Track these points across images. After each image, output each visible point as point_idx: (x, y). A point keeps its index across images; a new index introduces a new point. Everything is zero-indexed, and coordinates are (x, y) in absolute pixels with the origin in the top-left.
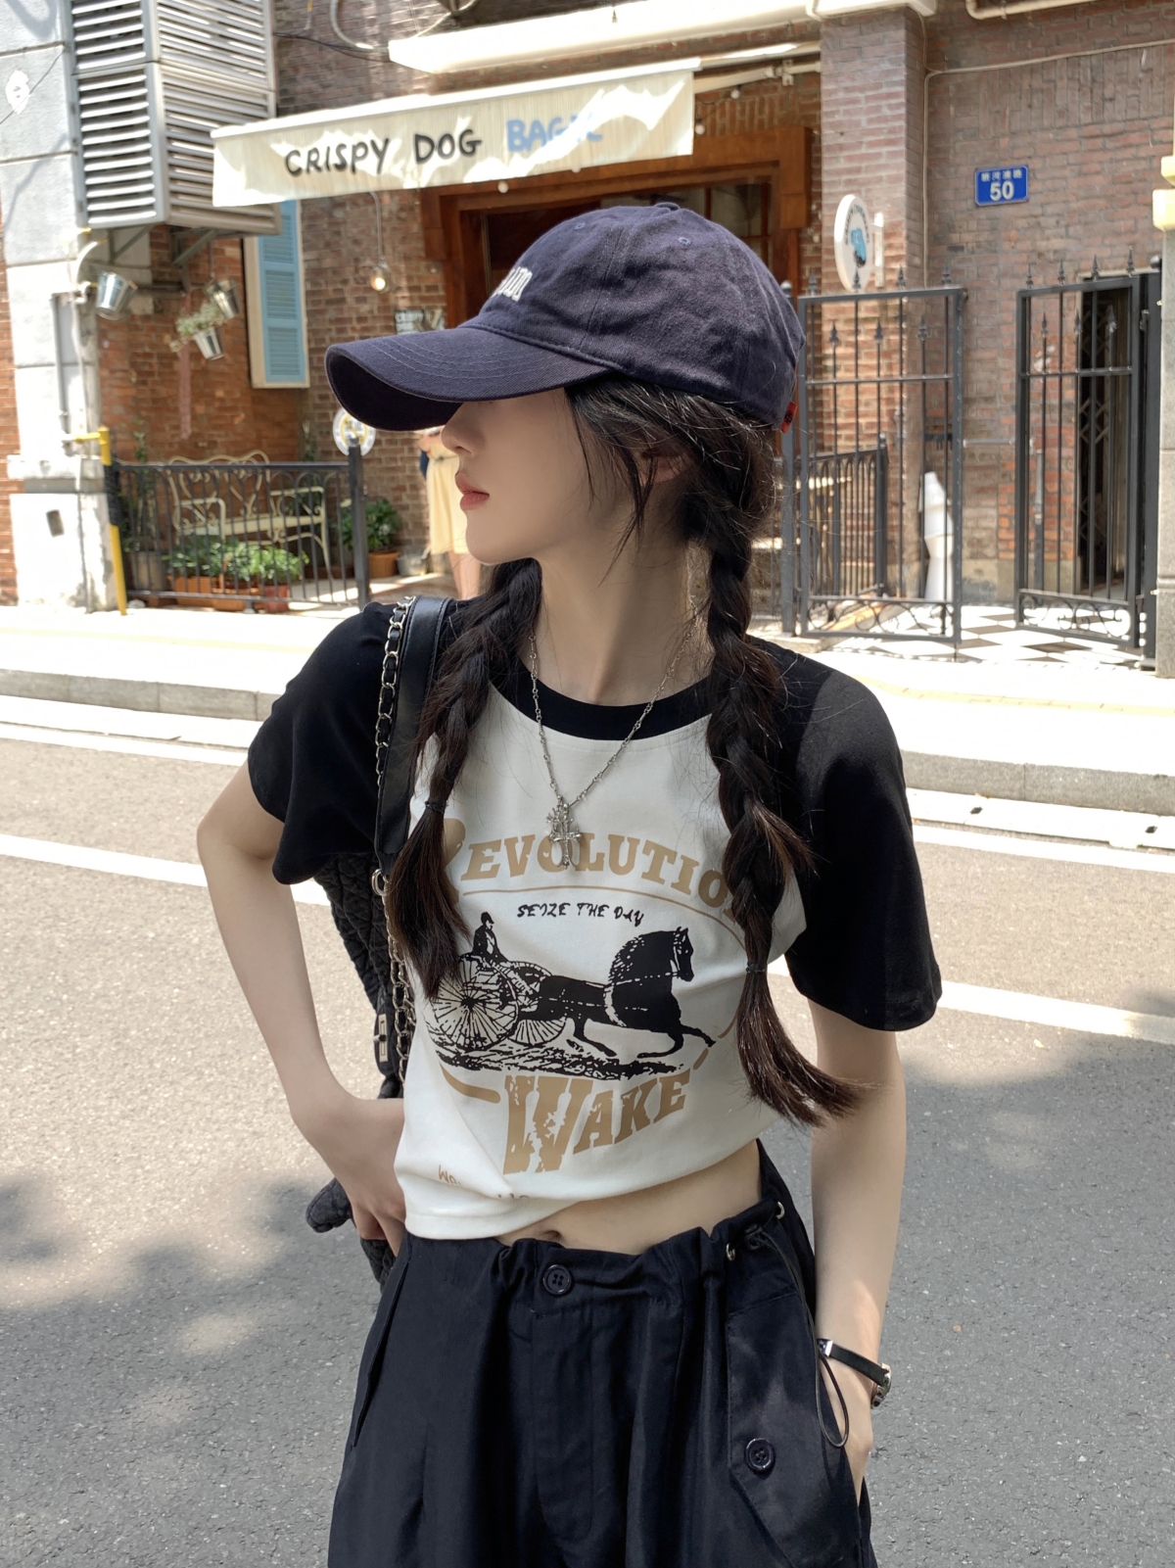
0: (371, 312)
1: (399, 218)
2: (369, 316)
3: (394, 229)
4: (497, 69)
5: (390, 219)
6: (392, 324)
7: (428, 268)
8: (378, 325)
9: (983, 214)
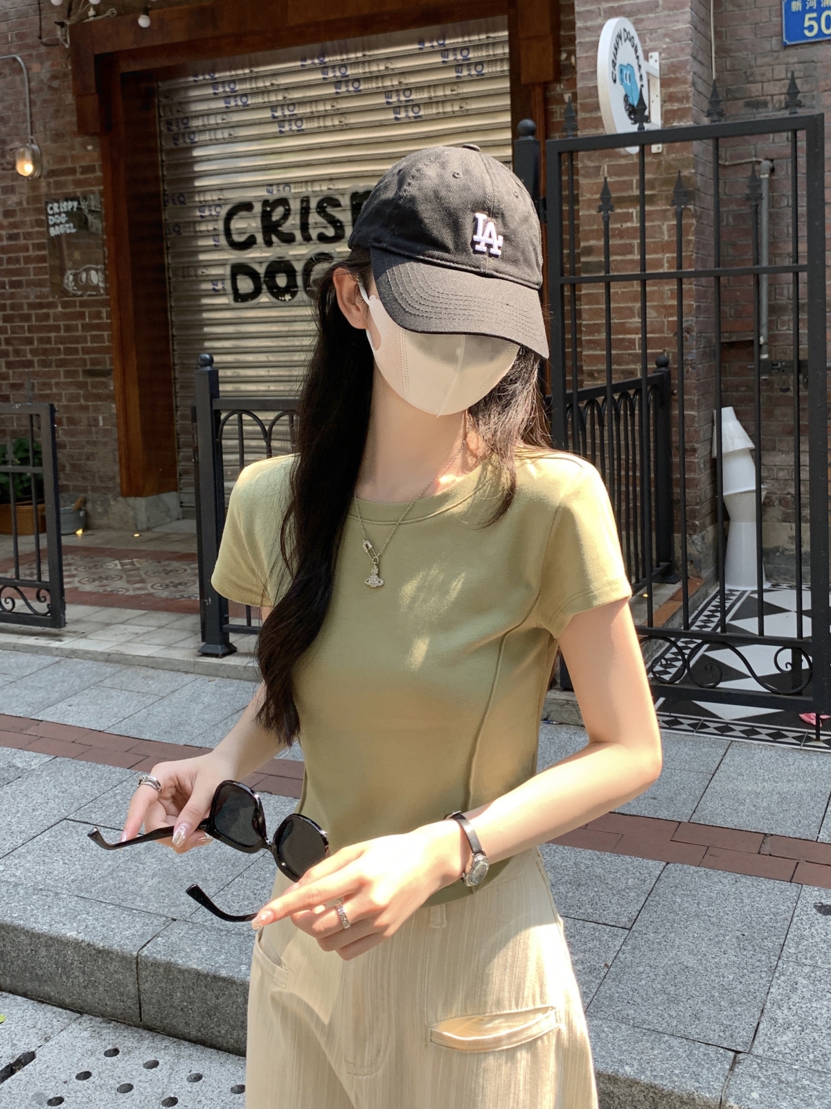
0: (20, 203)
1: (50, 88)
2: (17, 208)
3: (45, 101)
5: (41, 90)
6: (43, 217)
7: (84, 146)
8: (28, 219)
9: (793, 57)
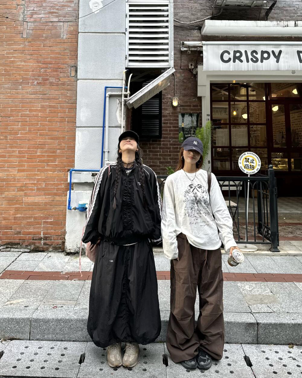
0: (169, 114)
1: (183, 82)
3: (181, 85)
4: (226, 36)
8: (171, 118)
